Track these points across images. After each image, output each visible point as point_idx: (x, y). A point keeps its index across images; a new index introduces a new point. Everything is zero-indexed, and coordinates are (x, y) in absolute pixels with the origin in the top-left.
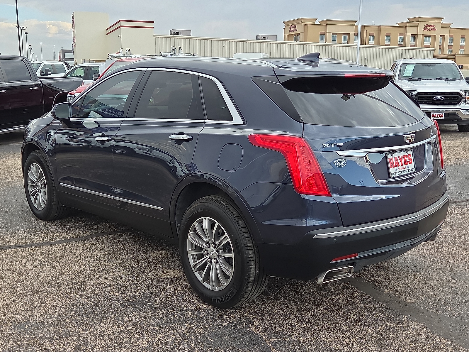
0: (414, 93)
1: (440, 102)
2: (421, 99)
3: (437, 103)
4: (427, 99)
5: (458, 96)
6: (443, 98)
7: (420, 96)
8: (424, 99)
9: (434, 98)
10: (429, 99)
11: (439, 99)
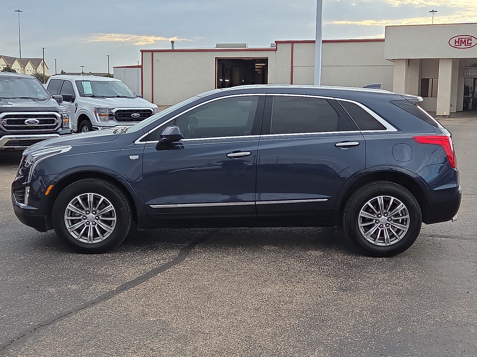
0: (114, 111)
1: (136, 119)
2: (120, 117)
3: (135, 120)
4: (125, 117)
5: (150, 113)
6: (138, 115)
7: (119, 114)
8: (123, 117)
9: (132, 115)
10: (127, 117)
11: (136, 117)
